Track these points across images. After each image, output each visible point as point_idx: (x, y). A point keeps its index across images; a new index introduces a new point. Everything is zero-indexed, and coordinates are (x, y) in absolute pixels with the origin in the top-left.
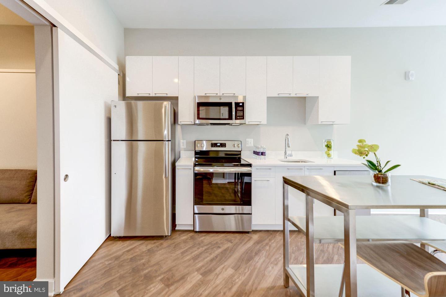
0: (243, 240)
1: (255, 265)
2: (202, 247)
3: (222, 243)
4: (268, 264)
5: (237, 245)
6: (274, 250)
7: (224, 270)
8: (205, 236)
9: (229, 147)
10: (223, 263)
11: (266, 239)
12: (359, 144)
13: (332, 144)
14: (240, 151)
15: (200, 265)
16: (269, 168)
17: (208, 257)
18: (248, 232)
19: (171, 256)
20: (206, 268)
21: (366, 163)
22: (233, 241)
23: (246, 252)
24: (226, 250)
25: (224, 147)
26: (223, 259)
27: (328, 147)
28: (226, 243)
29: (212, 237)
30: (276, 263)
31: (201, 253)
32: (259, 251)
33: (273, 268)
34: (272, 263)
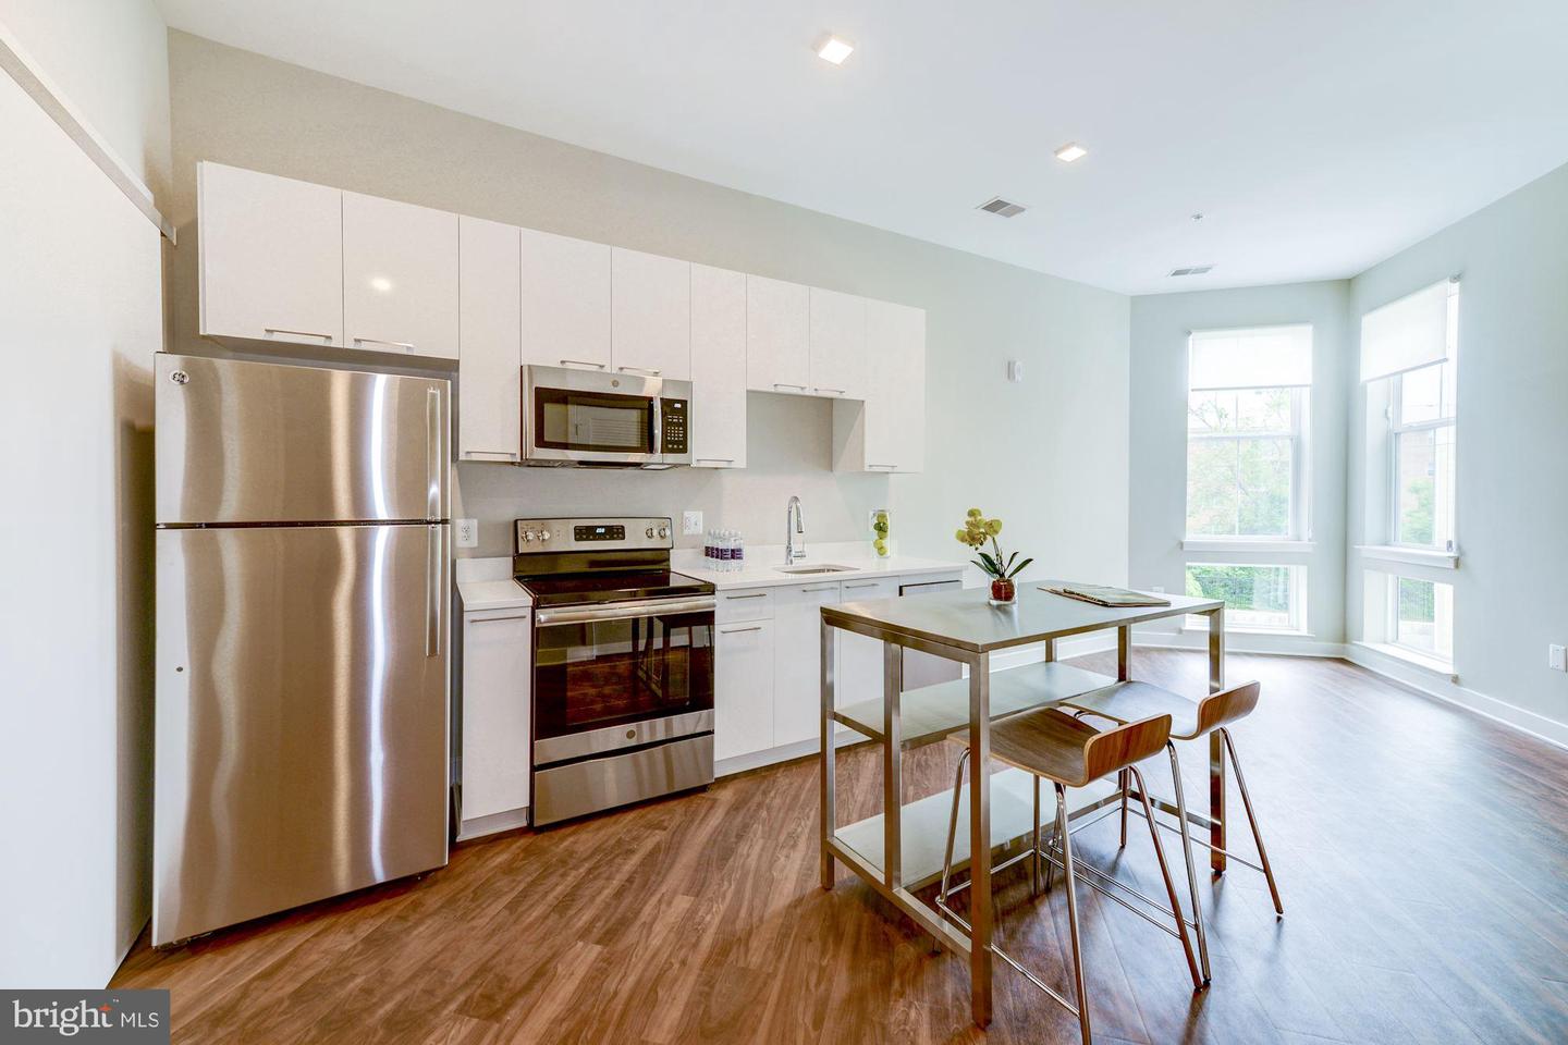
0: (695, 813)
1: (743, 865)
2: (575, 868)
3: (634, 839)
4: (774, 853)
5: (681, 831)
6: (781, 815)
7: (663, 907)
8: (573, 833)
9: (635, 539)
10: (655, 891)
11: (753, 795)
12: (970, 519)
13: (889, 523)
14: (668, 550)
15: (586, 917)
16: (756, 593)
17: (603, 888)
18: (703, 789)
19: (473, 928)
20: (606, 922)
21: (980, 560)
22: (666, 824)
23: (712, 841)
24: (653, 854)
25: (618, 538)
26: (653, 878)
27: (881, 528)
28: (646, 835)
29: (599, 829)
30: (792, 843)
31: (577, 887)
32: (745, 827)
33: (787, 857)
34: (783, 847)
